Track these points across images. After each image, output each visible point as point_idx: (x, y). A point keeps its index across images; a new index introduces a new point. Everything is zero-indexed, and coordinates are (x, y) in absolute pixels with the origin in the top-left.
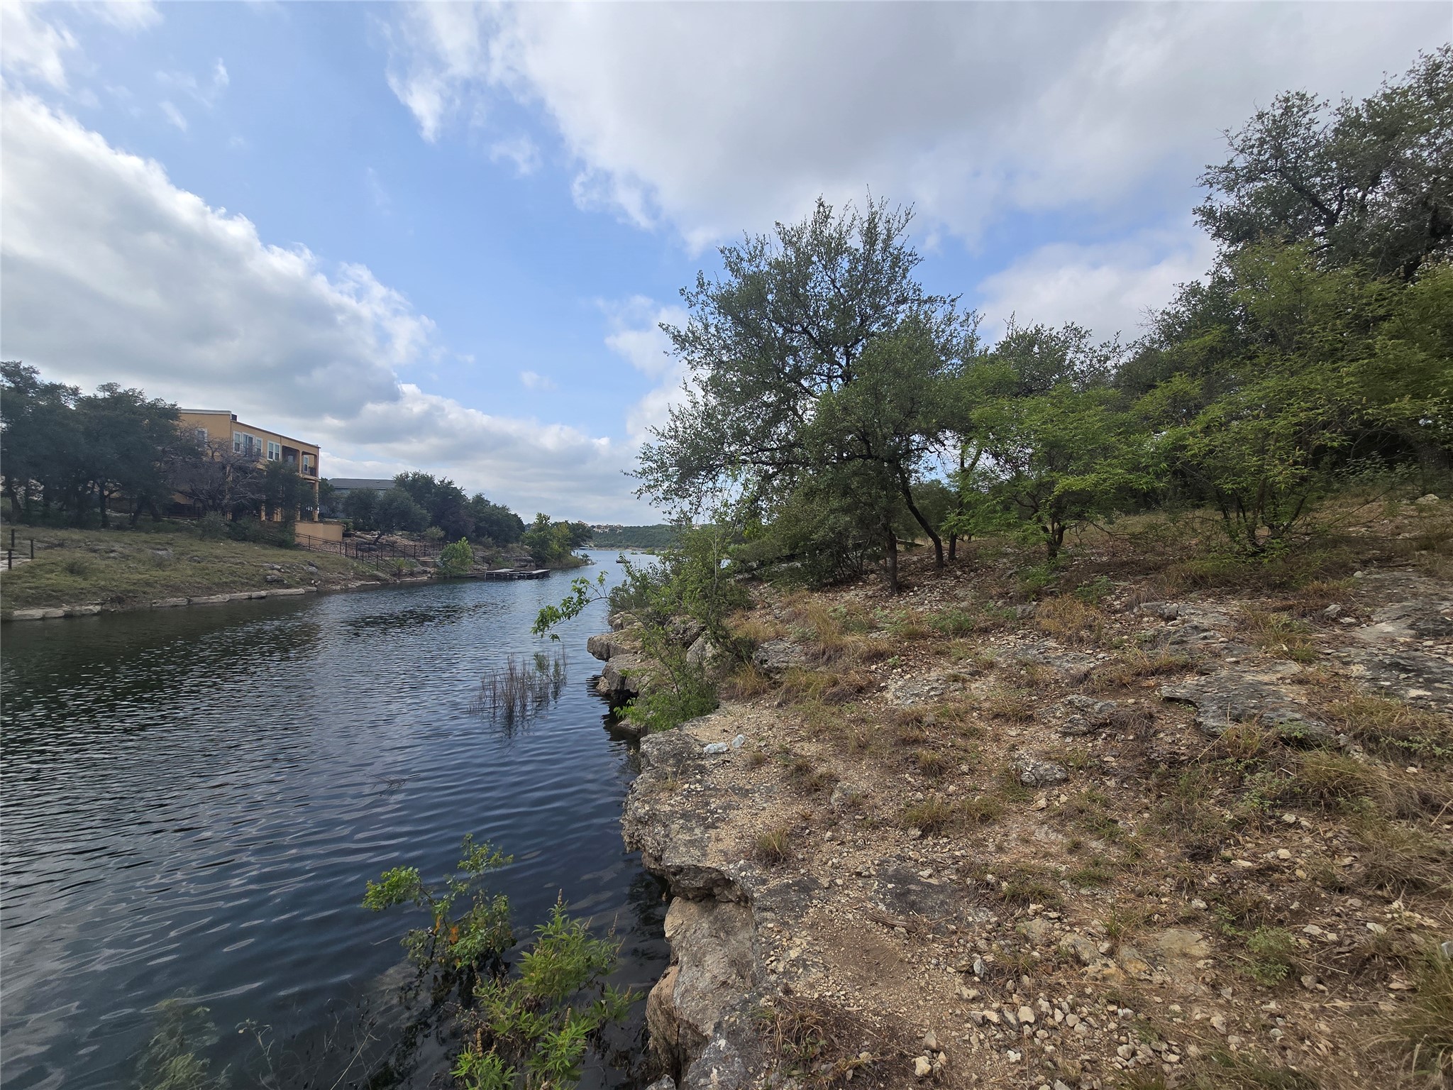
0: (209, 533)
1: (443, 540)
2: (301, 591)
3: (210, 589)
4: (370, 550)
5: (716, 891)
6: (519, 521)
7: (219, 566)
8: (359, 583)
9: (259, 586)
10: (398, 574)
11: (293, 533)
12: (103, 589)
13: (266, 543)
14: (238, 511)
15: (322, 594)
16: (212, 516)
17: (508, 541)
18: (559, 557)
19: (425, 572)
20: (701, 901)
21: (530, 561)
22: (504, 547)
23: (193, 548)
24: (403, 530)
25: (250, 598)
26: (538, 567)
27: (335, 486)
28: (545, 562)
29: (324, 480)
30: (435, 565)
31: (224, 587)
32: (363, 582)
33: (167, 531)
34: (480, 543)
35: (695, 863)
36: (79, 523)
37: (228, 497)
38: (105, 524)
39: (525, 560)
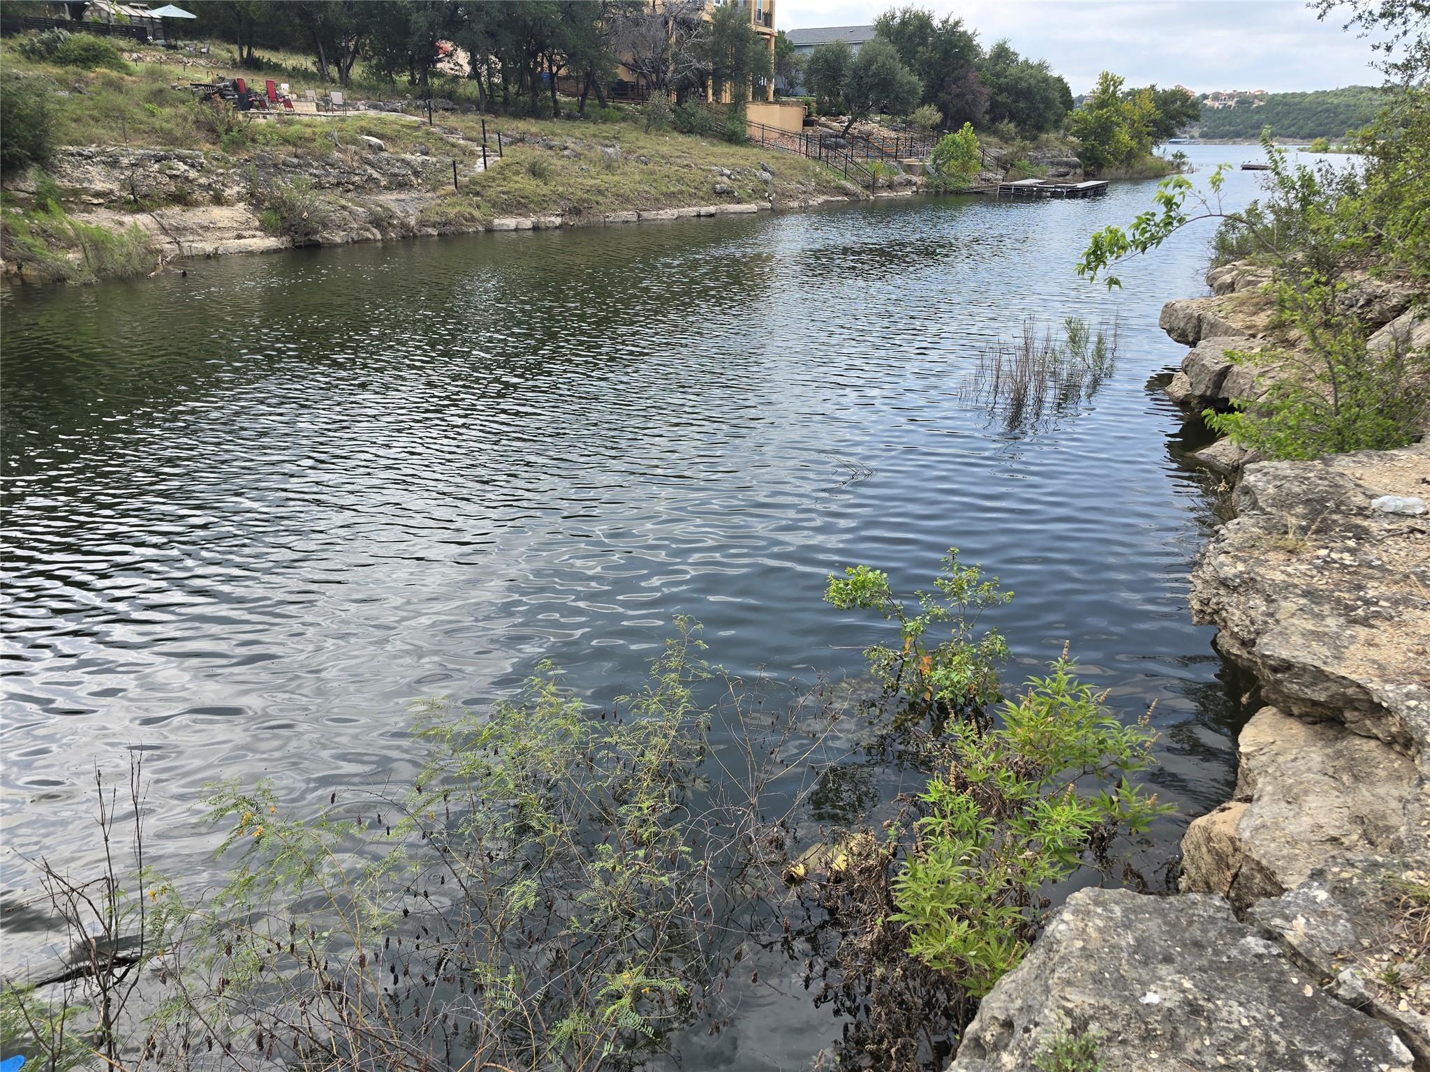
0: (654, 123)
1: (939, 129)
2: (753, 207)
3: (657, 200)
4: (838, 146)
5: (1348, 715)
6: (1065, 91)
7: (666, 169)
8: (821, 199)
9: (706, 199)
10: (871, 186)
11: (744, 122)
12: (561, 196)
13: (714, 137)
14: (683, 89)
15: (777, 213)
16: (657, 97)
17: (1040, 128)
18: (1130, 156)
19: (909, 183)
20: (1314, 723)
21: (1075, 166)
22: (1034, 138)
23: (640, 144)
24: (882, 112)
25: (699, 216)
26: (1088, 176)
27: (795, 42)
28: (1100, 166)
29: (781, 33)
30: (925, 172)
31: (672, 198)
32: (825, 197)
33: (615, 121)
34: (995, 133)
35: (1318, 664)
36: (535, 112)
37: (671, 68)
38: (556, 112)
39: (1067, 164)
